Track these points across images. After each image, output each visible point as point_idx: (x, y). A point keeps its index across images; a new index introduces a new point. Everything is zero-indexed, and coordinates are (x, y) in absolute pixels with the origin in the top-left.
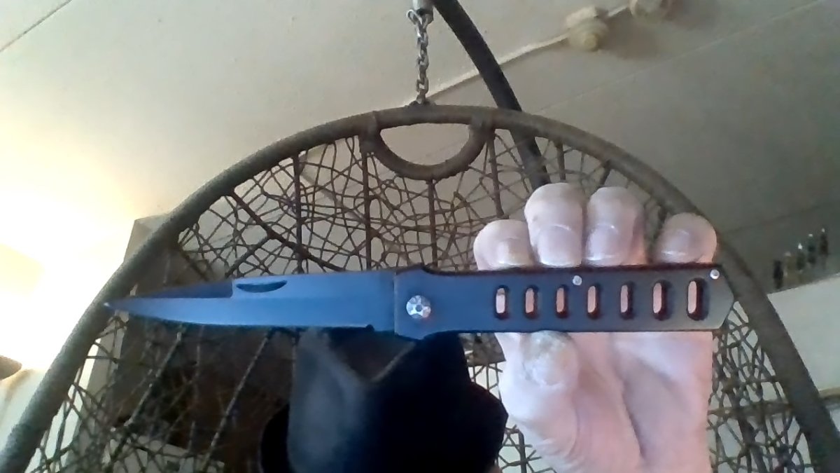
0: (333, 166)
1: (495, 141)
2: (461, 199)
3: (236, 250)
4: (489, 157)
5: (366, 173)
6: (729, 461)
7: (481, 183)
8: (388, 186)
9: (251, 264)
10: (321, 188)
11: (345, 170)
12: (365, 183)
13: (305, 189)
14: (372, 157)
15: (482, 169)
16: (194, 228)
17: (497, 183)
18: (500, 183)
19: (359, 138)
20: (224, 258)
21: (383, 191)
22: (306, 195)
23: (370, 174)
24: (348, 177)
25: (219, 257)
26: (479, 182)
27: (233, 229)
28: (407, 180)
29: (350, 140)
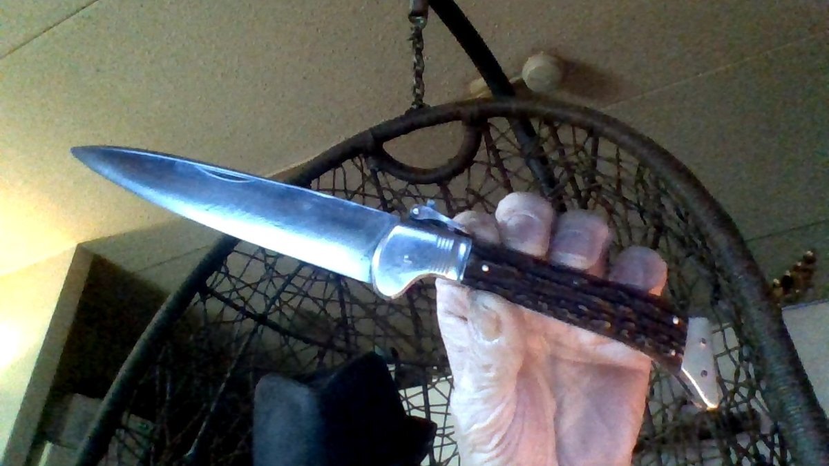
0: (345, 188)
1: (491, 130)
2: (473, 194)
3: (273, 283)
4: (489, 146)
5: (380, 189)
7: (489, 174)
8: (403, 195)
9: (290, 292)
11: (359, 189)
12: (382, 198)
14: (379, 170)
15: (486, 161)
16: (223, 270)
18: (506, 170)
19: (364, 157)
20: (263, 292)
21: (400, 202)
23: (384, 188)
24: (364, 195)
25: (255, 290)
26: (486, 174)
27: (263, 264)
28: (417, 185)
29: (357, 158)
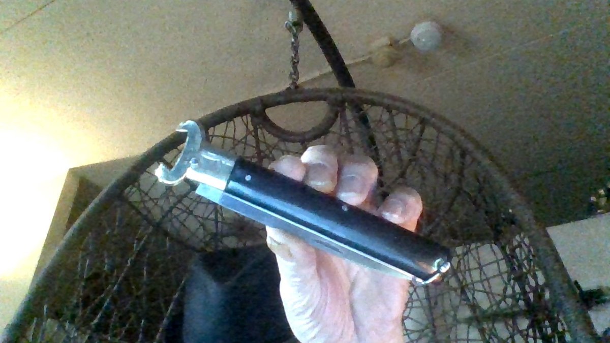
0: (234, 136)
3: (169, 200)
4: (342, 123)
5: (258, 142)
6: (521, 332)
7: (339, 142)
8: (273, 148)
9: (179, 209)
11: (242, 139)
12: (257, 147)
14: (261, 129)
15: (338, 132)
16: (136, 184)
17: (350, 141)
18: (352, 140)
19: (250, 116)
20: (160, 205)
21: (271, 152)
23: (261, 141)
24: (245, 143)
25: (156, 204)
26: (337, 140)
28: (286, 143)
29: (244, 117)
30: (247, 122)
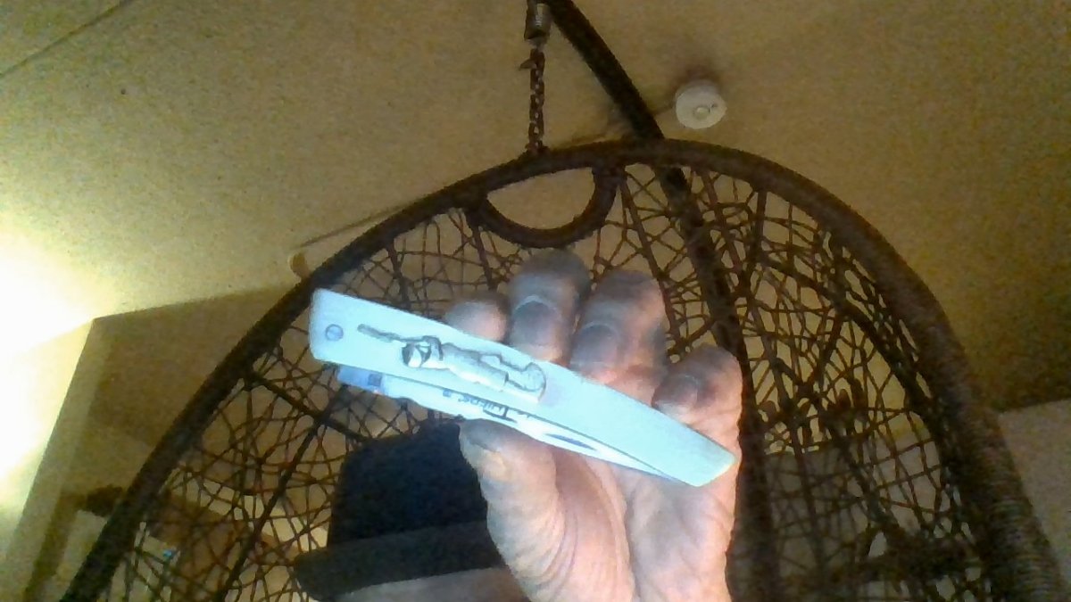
0: (439, 248)
1: (628, 182)
2: (604, 264)
5: (483, 254)
7: (624, 237)
8: (512, 263)
10: (430, 279)
11: (456, 252)
12: (484, 264)
13: (412, 284)
14: (484, 230)
15: (621, 221)
16: (276, 351)
17: (643, 235)
18: (647, 233)
19: (463, 211)
21: (508, 271)
22: (415, 291)
23: (488, 253)
24: (462, 260)
25: (315, 382)
26: (620, 239)
28: (532, 249)
29: (454, 214)
30: (461, 221)
